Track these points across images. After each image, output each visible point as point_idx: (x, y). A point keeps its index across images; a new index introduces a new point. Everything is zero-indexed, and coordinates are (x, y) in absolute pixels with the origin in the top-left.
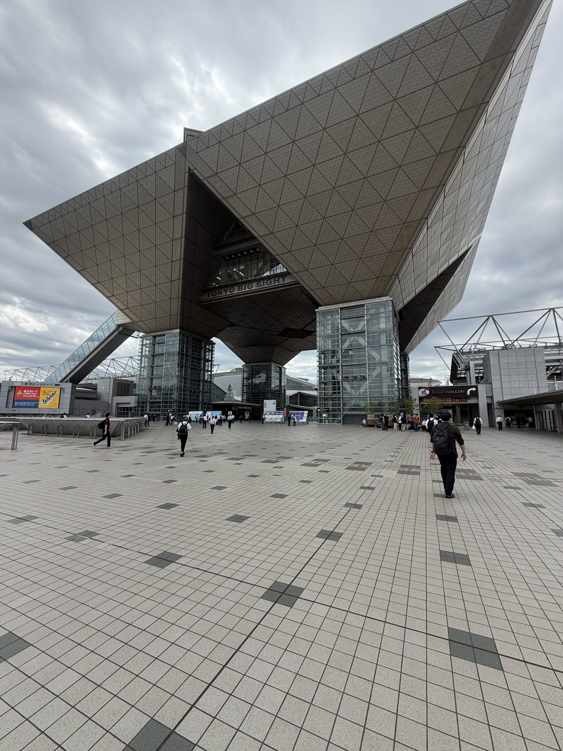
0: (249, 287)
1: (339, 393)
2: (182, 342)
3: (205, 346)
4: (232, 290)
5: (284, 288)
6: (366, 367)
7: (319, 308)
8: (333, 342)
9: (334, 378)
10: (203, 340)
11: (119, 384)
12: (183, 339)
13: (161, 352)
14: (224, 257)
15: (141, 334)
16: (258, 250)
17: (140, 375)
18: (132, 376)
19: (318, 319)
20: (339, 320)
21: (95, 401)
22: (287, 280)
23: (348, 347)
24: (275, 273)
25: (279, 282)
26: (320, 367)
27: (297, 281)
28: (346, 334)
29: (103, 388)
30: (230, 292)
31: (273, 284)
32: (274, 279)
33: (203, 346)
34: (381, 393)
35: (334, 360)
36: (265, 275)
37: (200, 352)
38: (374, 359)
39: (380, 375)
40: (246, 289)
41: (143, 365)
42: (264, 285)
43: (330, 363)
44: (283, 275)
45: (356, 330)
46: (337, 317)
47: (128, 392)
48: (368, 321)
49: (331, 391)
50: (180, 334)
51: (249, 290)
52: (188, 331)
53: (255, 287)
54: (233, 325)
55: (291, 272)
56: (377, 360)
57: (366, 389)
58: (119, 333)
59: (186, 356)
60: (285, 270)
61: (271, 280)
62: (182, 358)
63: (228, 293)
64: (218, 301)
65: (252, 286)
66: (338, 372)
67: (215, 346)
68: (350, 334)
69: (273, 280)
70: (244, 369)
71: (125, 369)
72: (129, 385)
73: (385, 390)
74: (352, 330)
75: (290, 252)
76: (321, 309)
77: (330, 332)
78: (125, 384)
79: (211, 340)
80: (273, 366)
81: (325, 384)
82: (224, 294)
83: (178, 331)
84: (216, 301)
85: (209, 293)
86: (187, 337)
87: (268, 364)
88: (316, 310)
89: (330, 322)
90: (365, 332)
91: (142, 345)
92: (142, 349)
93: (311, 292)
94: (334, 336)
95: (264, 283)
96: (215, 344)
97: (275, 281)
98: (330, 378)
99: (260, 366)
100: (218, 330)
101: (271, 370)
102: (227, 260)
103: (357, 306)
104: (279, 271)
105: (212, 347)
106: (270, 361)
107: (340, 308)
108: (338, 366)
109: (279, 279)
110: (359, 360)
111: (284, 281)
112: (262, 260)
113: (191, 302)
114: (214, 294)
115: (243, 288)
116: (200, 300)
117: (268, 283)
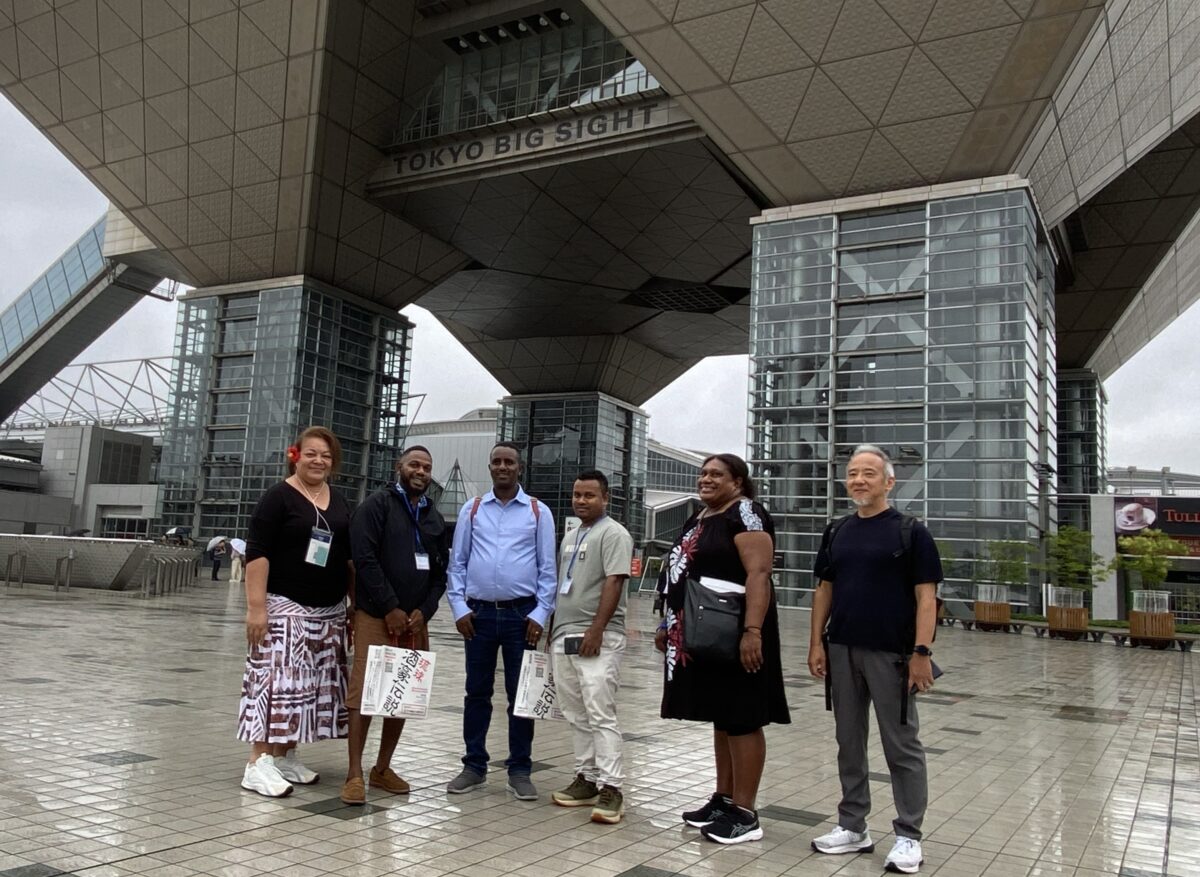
0: (532, 141)
1: (823, 504)
2: (309, 317)
3: (383, 334)
4: (475, 151)
5: (646, 146)
6: (922, 421)
7: (764, 212)
8: (807, 327)
9: (806, 451)
10: (377, 314)
11: (107, 445)
12: (314, 308)
13: (242, 347)
14: (453, 43)
15: (183, 289)
16: (564, 16)
17: (175, 418)
18: (147, 422)
19: (757, 252)
20: (834, 256)
21: (32, 497)
22: (660, 118)
23: (861, 347)
24: (619, 94)
25: (630, 126)
26: (760, 415)
27: (692, 121)
28: (854, 304)
29: (60, 455)
30: (469, 156)
31: (610, 133)
32: (616, 115)
33: (376, 332)
34: (975, 509)
35: (810, 390)
36: (585, 100)
37: (365, 353)
38: (954, 392)
39: (970, 449)
40: (519, 148)
41: (185, 389)
42: (579, 135)
43: (794, 401)
44: (646, 101)
45: (892, 289)
46: (825, 245)
47: (135, 471)
48: (936, 261)
49: (793, 497)
50: (305, 292)
51: (531, 150)
52: (331, 283)
53: (550, 140)
54: (475, 266)
55: (672, 90)
56: (964, 393)
57: (920, 495)
58: (116, 282)
59: (322, 361)
60: (654, 84)
61: (604, 118)
62: (309, 370)
63: (463, 161)
64: (430, 186)
65: (540, 140)
66: (823, 431)
67: (414, 333)
68: (869, 303)
69: (610, 117)
70: (504, 413)
71: (126, 400)
72: (138, 450)
73: (990, 501)
74: (876, 289)
75: (671, 23)
76: (769, 215)
77: (797, 293)
78: (128, 448)
79: (403, 312)
80: (606, 405)
81: (776, 470)
82: (449, 164)
83: (298, 280)
84: (422, 187)
85: (400, 161)
86: (327, 301)
87: (586, 396)
88: (753, 221)
89: (798, 261)
90: (923, 297)
91: (187, 324)
92: (185, 336)
93: (738, 159)
94: (811, 310)
95: (580, 128)
96: (413, 326)
97: (617, 121)
98: (793, 453)
99: (559, 404)
100: (425, 281)
101: (595, 419)
102: (459, 50)
103: (898, 208)
104: (631, 88)
105: (405, 338)
106: (593, 388)
107: (839, 215)
108: (823, 414)
109: (630, 112)
110: (899, 395)
111: (647, 121)
112: (579, 50)
113: (344, 188)
114: (417, 164)
115: (512, 144)
116: (371, 181)
117: (595, 128)
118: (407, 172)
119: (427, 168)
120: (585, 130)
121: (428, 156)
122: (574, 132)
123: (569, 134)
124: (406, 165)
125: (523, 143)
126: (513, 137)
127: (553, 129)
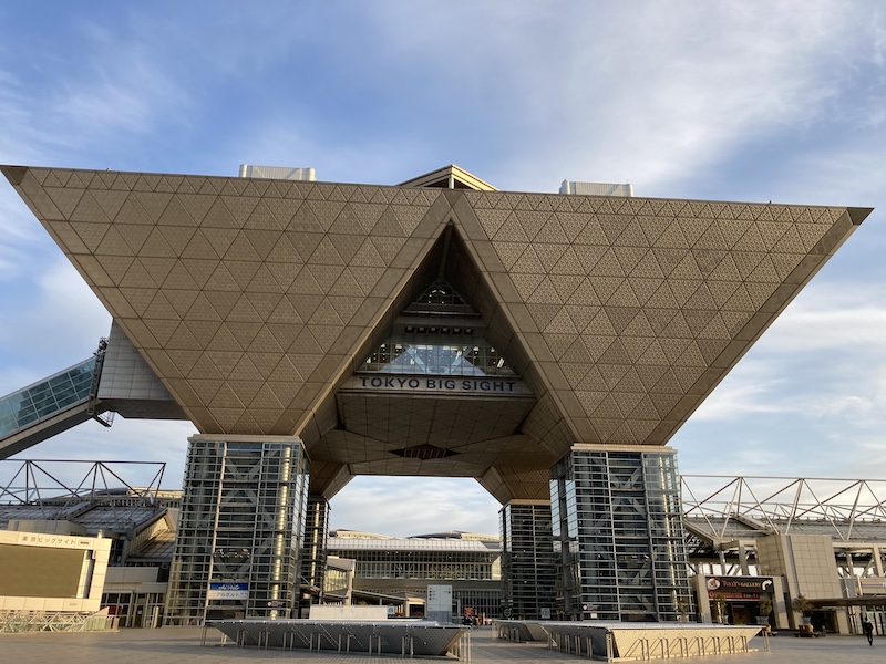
0: (449, 386)
4: (414, 384)
7: (575, 445)
30: (410, 386)
31: (491, 391)
32: (494, 383)
42: (475, 388)
51: (448, 390)
63: (407, 387)
64: (380, 396)
65: (453, 386)
69: (491, 383)
75: (557, 362)
76: (577, 446)
82: (399, 388)
84: (375, 396)
85: (364, 380)
88: (571, 448)
93: (568, 420)
95: (475, 385)
97: (495, 386)
102: (407, 332)
107: (609, 452)
114: (376, 383)
115: (437, 384)
116: (344, 387)
117: (484, 386)
118: (369, 386)
119: (383, 387)
120: (478, 386)
121: (384, 380)
122: (472, 386)
123: (470, 387)
124: (368, 383)
125: (443, 385)
126: (437, 381)
127: (462, 381)
